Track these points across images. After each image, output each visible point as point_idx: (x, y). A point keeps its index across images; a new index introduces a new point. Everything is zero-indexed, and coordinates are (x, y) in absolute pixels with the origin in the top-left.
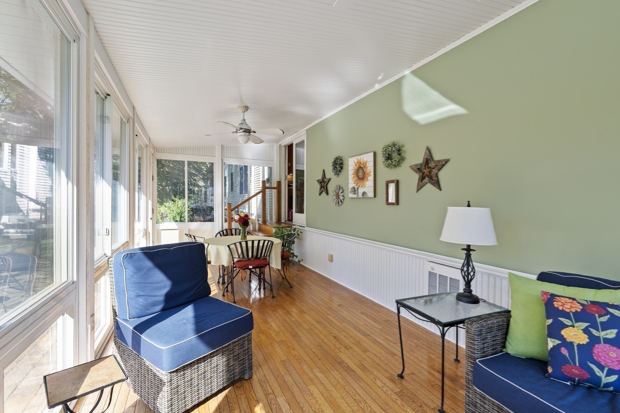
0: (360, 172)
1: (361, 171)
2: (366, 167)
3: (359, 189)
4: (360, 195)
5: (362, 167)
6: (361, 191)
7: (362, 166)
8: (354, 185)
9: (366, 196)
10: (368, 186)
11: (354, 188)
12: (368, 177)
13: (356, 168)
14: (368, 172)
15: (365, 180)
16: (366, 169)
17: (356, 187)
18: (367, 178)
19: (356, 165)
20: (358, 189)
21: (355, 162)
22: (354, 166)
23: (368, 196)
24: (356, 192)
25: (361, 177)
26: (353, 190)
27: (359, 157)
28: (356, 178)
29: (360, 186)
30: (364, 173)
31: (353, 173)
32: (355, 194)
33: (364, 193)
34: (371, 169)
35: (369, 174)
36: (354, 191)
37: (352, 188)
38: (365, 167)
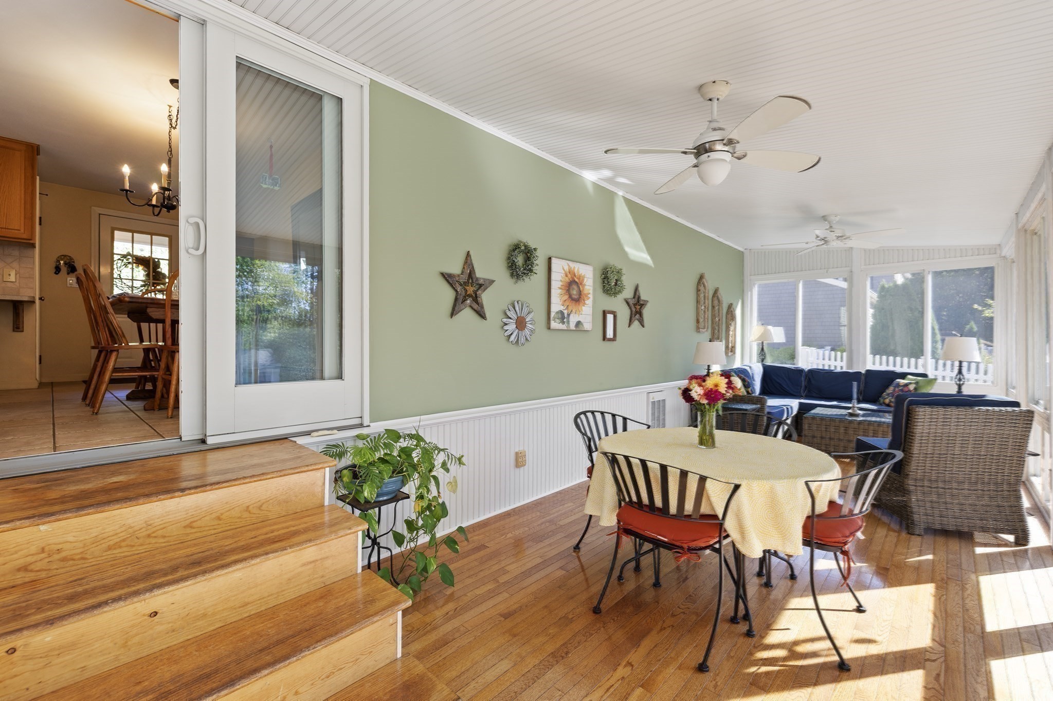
0: (573, 289)
1: (575, 287)
2: (583, 284)
3: (571, 316)
4: (572, 326)
5: (576, 282)
6: (573, 319)
7: (577, 280)
8: (562, 308)
9: (581, 328)
10: (586, 314)
11: (562, 312)
12: (586, 299)
13: (567, 280)
14: (585, 292)
15: (581, 304)
16: (583, 287)
17: (566, 312)
18: (584, 300)
19: (567, 276)
20: (569, 315)
21: (565, 269)
22: (563, 275)
23: (584, 328)
24: (565, 320)
25: (575, 297)
26: (560, 316)
27: (572, 265)
28: (566, 297)
29: (573, 310)
30: (580, 293)
31: (560, 286)
32: (563, 323)
33: (578, 324)
34: (589, 290)
35: (587, 295)
36: (562, 317)
37: (557, 313)
38: (581, 284)
